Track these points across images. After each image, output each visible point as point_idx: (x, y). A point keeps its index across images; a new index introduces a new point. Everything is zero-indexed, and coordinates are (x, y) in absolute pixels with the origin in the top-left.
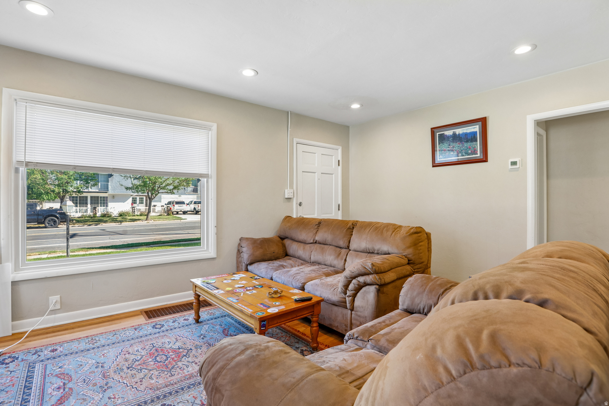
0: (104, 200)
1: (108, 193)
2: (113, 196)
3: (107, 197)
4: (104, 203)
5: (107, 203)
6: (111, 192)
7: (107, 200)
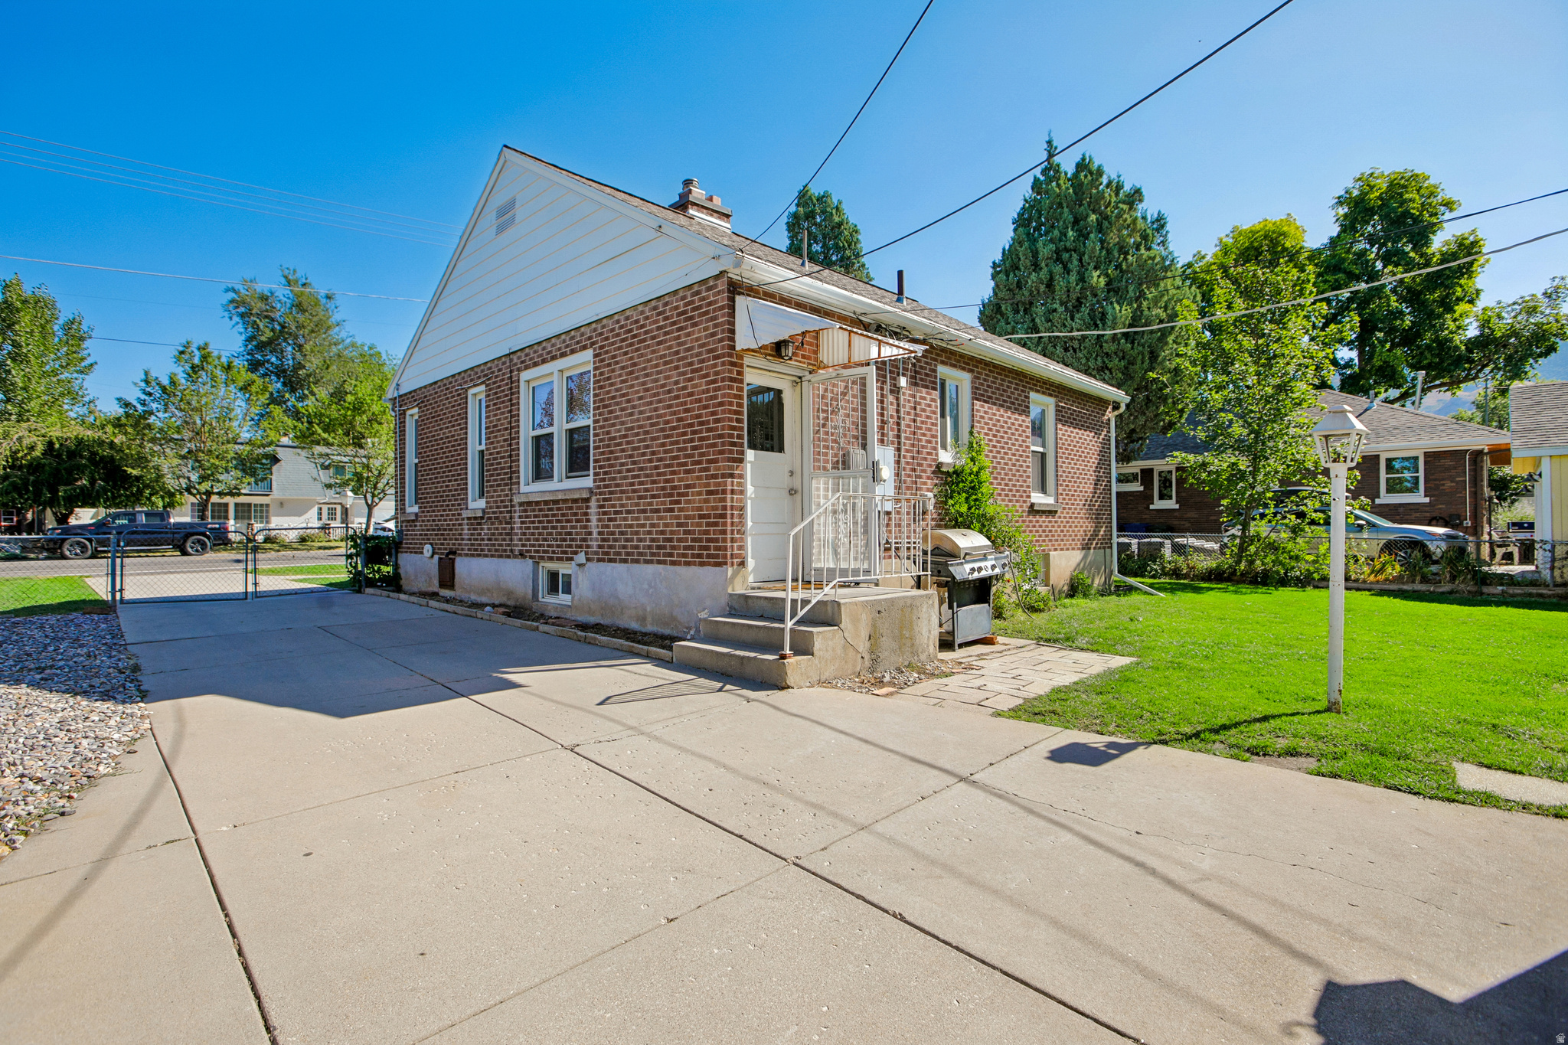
0: (262, 511)
1: (270, 497)
2: (282, 503)
3: (267, 505)
4: (261, 517)
5: (267, 517)
6: (276, 493)
7: (267, 512)
